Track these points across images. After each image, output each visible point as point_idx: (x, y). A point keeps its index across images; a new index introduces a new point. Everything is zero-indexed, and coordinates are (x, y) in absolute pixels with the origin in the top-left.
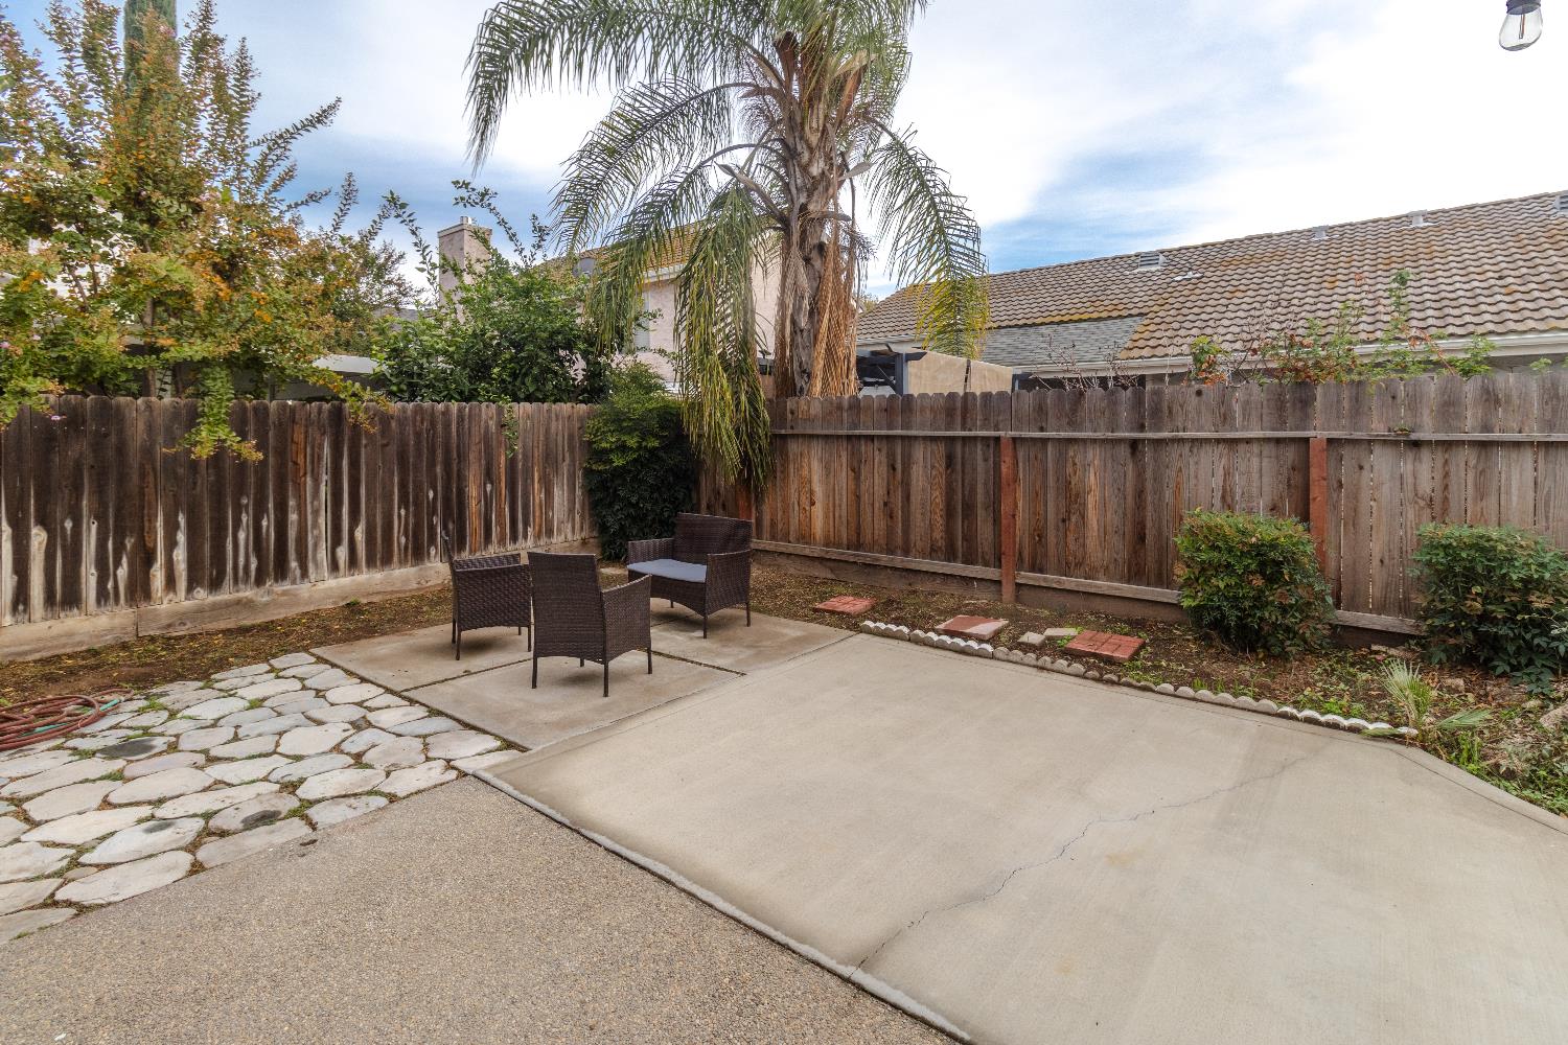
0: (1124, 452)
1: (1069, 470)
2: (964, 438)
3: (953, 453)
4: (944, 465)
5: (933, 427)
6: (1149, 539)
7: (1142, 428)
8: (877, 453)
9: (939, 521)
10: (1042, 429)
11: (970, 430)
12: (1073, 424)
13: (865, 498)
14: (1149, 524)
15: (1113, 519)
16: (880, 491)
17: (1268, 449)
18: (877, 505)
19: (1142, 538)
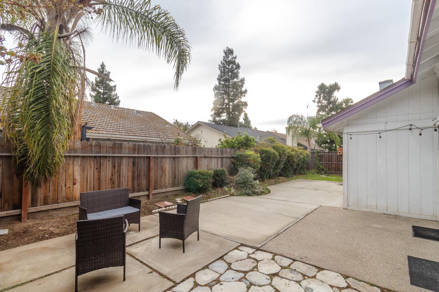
0: (172, 159)
1: (163, 164)
2: (138, 157)
3: (135, 161)
4: (132, 165)
5: (128, 154)
6: (177, 178)
7: (175, 154)
8: (107, 162)
9: (130, 182)
10: (157, 154)
11: (140, 154)
12: (163, 153)
13: (103, 178)
14: (176, 174)
15: (171, 174)
16: (109, 175)
17: (192, 158)
18: (107, 180)
19: (175, 178)
